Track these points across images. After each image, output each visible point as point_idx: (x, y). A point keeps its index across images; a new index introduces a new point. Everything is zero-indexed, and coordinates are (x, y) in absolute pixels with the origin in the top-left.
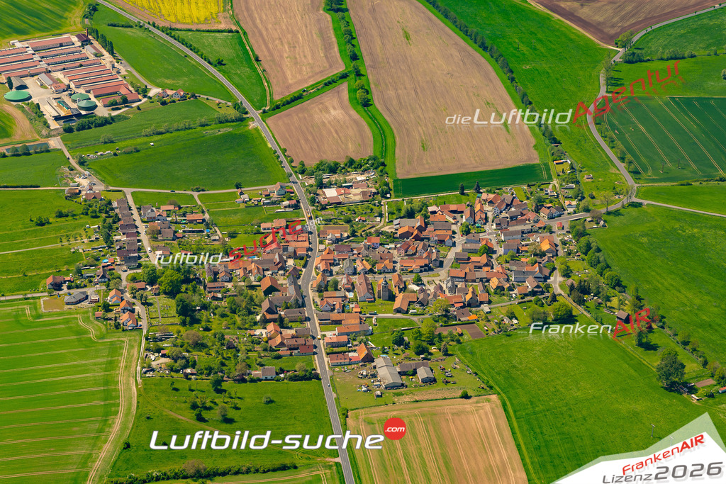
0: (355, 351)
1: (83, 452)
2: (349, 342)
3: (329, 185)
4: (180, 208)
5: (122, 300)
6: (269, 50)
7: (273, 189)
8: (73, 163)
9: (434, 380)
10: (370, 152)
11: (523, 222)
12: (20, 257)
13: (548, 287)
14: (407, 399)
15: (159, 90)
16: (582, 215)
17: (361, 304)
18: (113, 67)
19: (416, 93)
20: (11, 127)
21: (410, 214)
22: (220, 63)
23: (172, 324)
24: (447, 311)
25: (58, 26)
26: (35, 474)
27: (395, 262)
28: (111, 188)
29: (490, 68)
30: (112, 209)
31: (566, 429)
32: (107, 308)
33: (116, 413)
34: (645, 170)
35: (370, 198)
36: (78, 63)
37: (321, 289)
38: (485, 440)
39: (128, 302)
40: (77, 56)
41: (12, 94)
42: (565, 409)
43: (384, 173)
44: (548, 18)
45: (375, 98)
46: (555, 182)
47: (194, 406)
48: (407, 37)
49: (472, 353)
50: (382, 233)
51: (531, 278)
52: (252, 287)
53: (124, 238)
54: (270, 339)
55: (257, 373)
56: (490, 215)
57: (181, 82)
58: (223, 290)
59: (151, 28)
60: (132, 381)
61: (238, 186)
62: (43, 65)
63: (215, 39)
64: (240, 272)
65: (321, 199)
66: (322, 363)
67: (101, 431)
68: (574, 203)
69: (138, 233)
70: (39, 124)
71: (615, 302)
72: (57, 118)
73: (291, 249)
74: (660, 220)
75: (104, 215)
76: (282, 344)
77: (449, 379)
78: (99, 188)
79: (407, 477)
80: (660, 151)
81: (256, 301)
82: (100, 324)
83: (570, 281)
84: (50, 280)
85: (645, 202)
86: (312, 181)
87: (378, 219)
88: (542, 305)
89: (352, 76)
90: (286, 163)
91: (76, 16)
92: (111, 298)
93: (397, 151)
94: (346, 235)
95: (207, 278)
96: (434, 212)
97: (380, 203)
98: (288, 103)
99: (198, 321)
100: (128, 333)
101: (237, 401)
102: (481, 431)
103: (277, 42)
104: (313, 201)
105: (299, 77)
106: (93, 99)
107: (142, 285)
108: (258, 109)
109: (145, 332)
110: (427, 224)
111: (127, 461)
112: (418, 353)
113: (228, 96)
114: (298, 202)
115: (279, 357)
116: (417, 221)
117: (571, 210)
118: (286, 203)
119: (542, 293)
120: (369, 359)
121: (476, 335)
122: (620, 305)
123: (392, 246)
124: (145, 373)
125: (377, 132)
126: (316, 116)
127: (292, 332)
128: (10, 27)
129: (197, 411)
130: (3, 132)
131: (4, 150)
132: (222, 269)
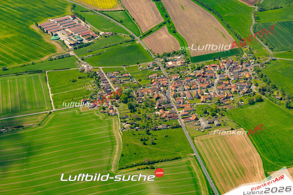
0: (191, 117)
1: (108, 158)
2: (188, 114)
3: (169, 61)
4: (120, 72)
5: (109, 105)
6: (137, 16)
7: (150, 64)
8: (80, 60)
9: (220, 125)
11: (238, 68)
12: (69, 93)
13: (251, 90)
14: (212, 132)
15: (103, 33)
16: (257, 64)
17: (189, 101)
18: (86, 26)
19: (191, 27)
20: (55, 49)
21: (199, 69)
23: (127, 112)
24: (219, 101)
25: (63, 13)
26: (94, 167)
27: (198, 85)
28: (95, 67)
29: (214, 17)
30: (97, 75)
31: (269, 138)
32: (104, 108)
33: (116, 144)
34: (275, 48)
35: (183, 64)
36: (73, 25)
37: (175, 97)
38: (243, 144)
39: (111, 106)
40: (72, 23)
41: (53, 38)
42: (267, 131)
43: (186, 55)
45: (177, 30)
46: (245, 54)
48: (183, 8)
49: (231, 114)
50: (191, 76)
51: (245, 87)
52: (151, 98)
53: (104, 84)
54: (161, 115)
55: (160, 127)
56: (226, 67)
57: (110, 29)
58: (142, 99)
59: (95, 11)
60: (119, 133)
61: (138, 64)
62: (62, 27)
63: (118, 13)
64: (146, 93)
65: (167, 65)
66: (181, 122)
67: (112, 151)
68: (253, 60)
69: (108, 82)
70: (65, 47)
71: (275, 93)
72: (71, 45)
73: (161, 84)
74: (283, 64)
75: (95, 77)
76: (166, 116)
77: (226, 124)
78: (91, 68)
79: (219, 158)
80: (278, 41)
81: (154, 102)
82: (103, 114)
83: (258, 87)
84: (82, 100)
85: (277, 58)
86: (162, 60)
87: (188, 71)
88: (251, 96)
89: (167, 23)
90: (152, 54)
91: (68, 9)
92: (104, 105)
94: (178, 77)
95: (135, 95)
96: (207, 67)
97: (187, 65)
98: (148, 34)
99: (136, 111)
100: (113, 117)
101: (155, 137)
102: (240, 141)
103: (139, 13)
104: (165, 67)
105: (149, 25)
106: (81, 37)
107: (114, 100)
108: (138, 36)
109: (119, 116)
110: (205, 71)
111: (124, 160)
112: (213, 116)
113: (127, 33)
114: (159, 67)
115: (166, 121)
116: (202, 71)
117: (253, 63)
118: (156, 68)
119: (250, 92)
120: (197, 119)
121: (231, 108)
122: (277, 94)
123: (195, 80)
124: (122, 130)
125: (180, 41)
126: (158, 37)
128: (47, 14)
129: (143, 142)
130: (53, 51)
131: (54, 57)
132: (140, 92)
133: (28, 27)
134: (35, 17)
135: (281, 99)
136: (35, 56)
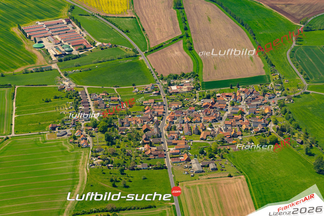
0: (182, 156)
1: (63, 200)
2: (180, 153)
3: (173, 85)
4: (108, 94)
5: (82, 134)
6: (149, 26)
7: (149, 86)
8: (62, 75)
9: (217, 169)
10: (192, 70)
11: (258, 100)
12: (38, 116)
13: (268, 129)
14: (204, 177)
15: (100, 43)
16: (283, 97)
17: (186, 136)
18: (81, 33)
19: (213, 45)
20: (35, 59)
21: (208, 97)
22: (127, 31)
23: (103, 145)
24: (223, 139)
25: (57, 15)
26: (42, 210)
27: (201, 118)
28: (78, 86)
29: (245, 34)
30: (79, 95)
31: (273, 190)
32: (75, 138)
33: (78, 183)
34: (312, 78)
35: (191, 90)
36: (65, 32)
37: (168, 130)
38: (238, 195)
39: (84, 136)
40: (65, 28)
41: (36, 45)
42: (273, 181)
43: (197, 79)
44: (271, 12)
45: (195, 47)
46: (272, 83)
47: (112, 181)
48: (209, 20)
49: (234, 157)
50: (196, 105)
51: (260, 125)
52: (139, 129)
53: (83, 108)
54: (146, 151)
55: (139, 166)
56: (243, 97)
57: (110, 40)
58: (126, 130)
59: (98, 16)
60: (85, 170)
61: (134, 85)
62: (50, 32)
63: (125, 21)
64: (133, 122)
65: (170, 90)
66: (168, 162)
68: (280, 92)
69: (89, 105)
70: (47, 58)
71: (296, 135)
72: (56, 56)
73: (156, 112)
74: (317, 100)
75: (75, 98)
76: (151, 154)
77: (223, 169)
78: (73, 86)
79: (204, 211)
80: (318, 70)
81: (140, 135)
82: (72, 145)
83: (277, 126)
84: (50, 126)
85: (311, 92)
86: (166, 83)
87: (194, 99)
88: (265, 136)
89: (185, 37)
90: (155, 75)
91: (65, 12)
92: (77, 134)
93: (203, 70)
94: (180, 106)
95: (119, 125)
96: (219, 96)
97: (195, 92)
98: (157, 49)
99: (115, 144)
100: (84, 149)
101: (130, 178)
102: (236, 191)
103: (152, 22)
104: (166, 92)
105: (162, 38)
106: (71, 47)
107: (90, 128)
108: (143, 51)
109: (91, 148)
110: (215, 102)
111: (82, 204)
112: (210, 158)
113: (130, 46)
114: (160, 92)
115: (149, 159)
116: (211, 100)
117: (278, 95)
118: (155, 92)
119: (265, 131)
120: (189, 160)
122: (299, 136)
123: (200, 111)
124: (91, 166)
125: (195, 61)
126: (169, 54)
127: (156, 148)
128: (36, 16)
129: (113, 183)
130: (32, 62)
131: (32, 69)
132: (125, 121)
133: (8, 29)
134: (19, 17)
135: (302, 143)
136: (8, 66)
